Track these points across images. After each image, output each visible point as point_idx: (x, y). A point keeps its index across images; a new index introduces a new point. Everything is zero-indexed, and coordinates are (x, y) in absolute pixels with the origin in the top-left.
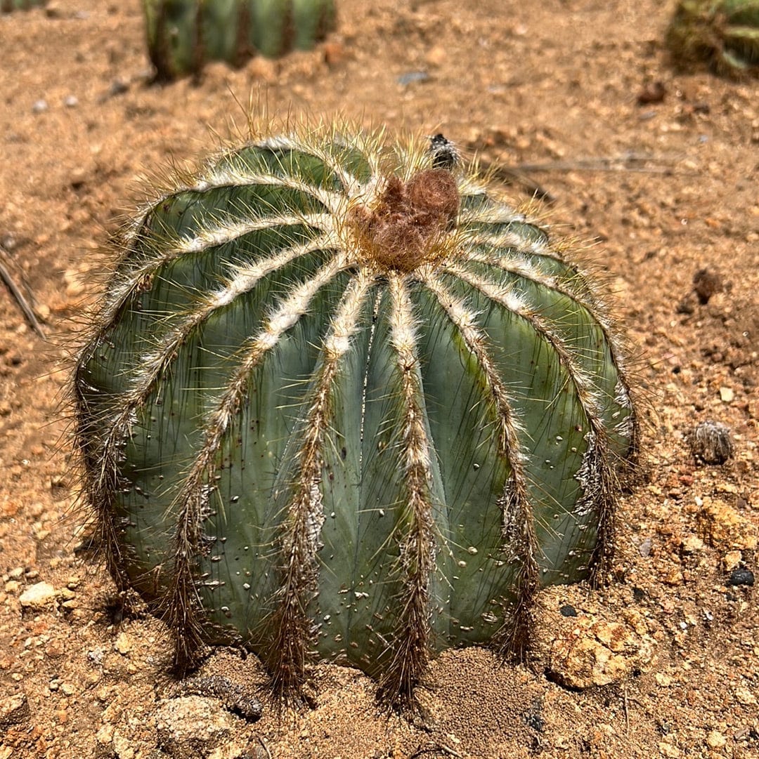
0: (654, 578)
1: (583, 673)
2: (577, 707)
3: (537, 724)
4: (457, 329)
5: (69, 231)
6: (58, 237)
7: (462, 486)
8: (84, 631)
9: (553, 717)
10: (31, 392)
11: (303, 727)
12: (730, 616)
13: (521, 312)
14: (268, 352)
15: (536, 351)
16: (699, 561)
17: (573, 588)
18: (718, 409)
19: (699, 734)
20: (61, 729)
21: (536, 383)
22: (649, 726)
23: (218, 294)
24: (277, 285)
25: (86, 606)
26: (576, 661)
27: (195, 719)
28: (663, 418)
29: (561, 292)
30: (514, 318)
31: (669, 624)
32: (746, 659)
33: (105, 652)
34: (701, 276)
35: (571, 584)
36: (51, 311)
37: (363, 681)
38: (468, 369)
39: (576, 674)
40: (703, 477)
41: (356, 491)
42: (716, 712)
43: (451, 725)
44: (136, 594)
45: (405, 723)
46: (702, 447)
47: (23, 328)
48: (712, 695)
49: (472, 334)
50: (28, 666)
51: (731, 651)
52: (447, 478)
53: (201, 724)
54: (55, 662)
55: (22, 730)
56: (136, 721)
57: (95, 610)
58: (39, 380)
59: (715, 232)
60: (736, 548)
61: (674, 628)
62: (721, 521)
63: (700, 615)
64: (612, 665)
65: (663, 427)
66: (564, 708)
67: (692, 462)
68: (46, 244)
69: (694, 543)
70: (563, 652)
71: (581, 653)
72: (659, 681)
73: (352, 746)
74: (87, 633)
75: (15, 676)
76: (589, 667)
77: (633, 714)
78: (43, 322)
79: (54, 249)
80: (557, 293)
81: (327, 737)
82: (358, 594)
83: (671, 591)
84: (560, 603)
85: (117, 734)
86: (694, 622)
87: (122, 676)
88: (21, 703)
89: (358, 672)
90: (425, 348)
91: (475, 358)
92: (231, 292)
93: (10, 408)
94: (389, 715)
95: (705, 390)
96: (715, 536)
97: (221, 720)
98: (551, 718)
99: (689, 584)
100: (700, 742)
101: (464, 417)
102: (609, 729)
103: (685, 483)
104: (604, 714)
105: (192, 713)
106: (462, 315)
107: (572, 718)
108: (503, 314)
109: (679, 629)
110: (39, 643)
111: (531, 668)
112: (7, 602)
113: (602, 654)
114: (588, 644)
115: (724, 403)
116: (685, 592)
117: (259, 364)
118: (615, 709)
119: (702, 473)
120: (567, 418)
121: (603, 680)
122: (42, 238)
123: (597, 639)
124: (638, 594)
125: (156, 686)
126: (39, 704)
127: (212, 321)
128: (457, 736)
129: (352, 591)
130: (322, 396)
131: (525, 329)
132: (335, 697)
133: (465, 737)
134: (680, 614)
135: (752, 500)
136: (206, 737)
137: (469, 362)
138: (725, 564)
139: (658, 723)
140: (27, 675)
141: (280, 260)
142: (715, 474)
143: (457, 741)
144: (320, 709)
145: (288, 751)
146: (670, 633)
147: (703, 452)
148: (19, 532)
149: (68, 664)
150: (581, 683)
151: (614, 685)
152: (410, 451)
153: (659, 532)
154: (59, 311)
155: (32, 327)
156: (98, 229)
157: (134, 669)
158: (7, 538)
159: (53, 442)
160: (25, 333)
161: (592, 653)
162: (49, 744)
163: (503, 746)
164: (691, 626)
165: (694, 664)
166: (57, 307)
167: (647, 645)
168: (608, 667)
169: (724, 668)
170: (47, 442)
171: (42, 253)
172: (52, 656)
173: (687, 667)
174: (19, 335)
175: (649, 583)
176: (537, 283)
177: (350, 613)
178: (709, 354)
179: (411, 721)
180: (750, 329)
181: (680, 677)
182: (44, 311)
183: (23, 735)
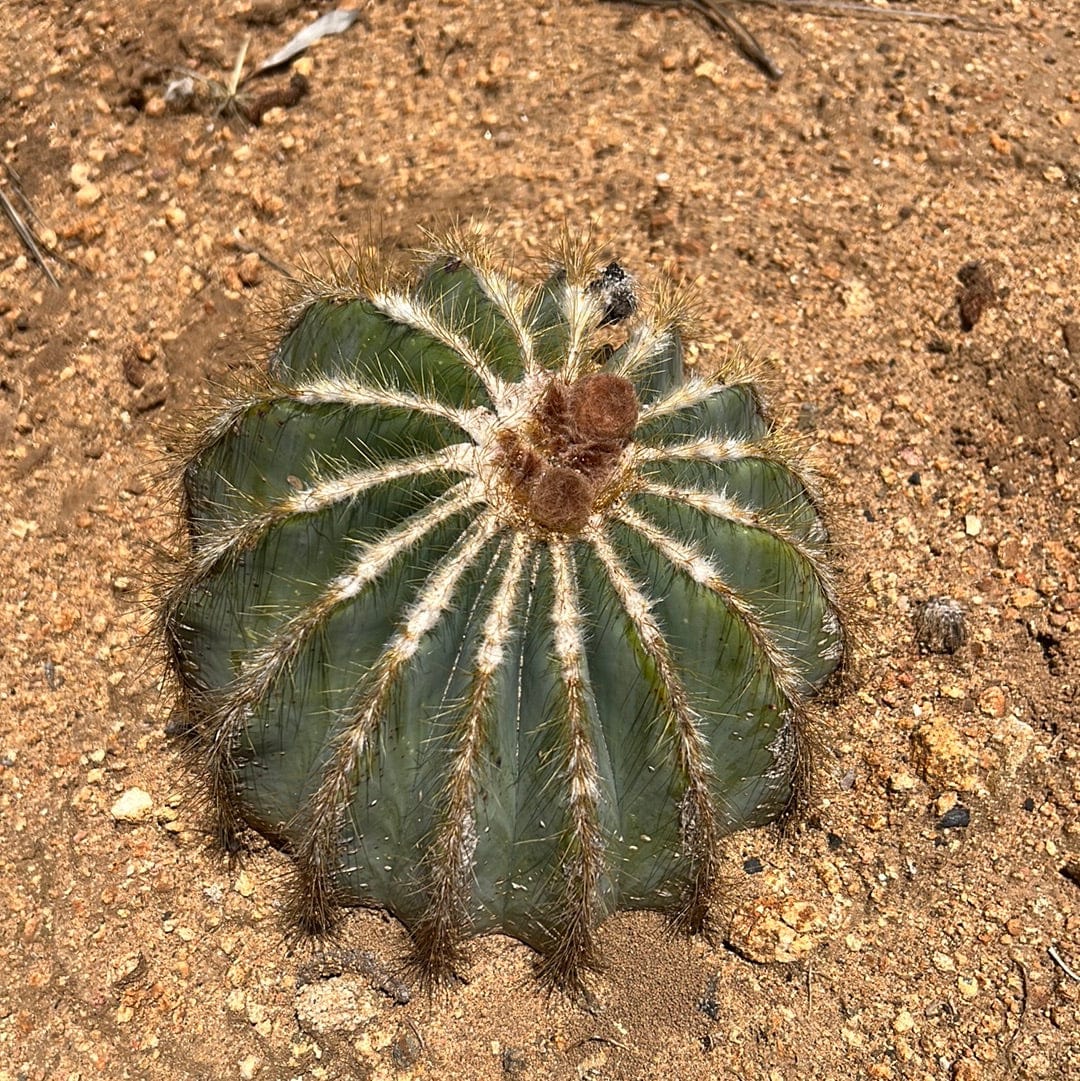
0: (854, 819)
1: (764, 950)
2: (756, 982)
3: (712, 1010)
4: (631, 624)
5: (62, 77)
6: (48, 89)
7: (634, 782)
8: (194, 856)
9: (729, 999)
10: (55, 396)
11: (456, 1005)
12: (937, 863)
13: (709, 585)
14: (407, 663)
15: (725, 630)
16: (908, 800)
17: (760, 833)
18: (958, 549)
19: (886, 1012)
20: (184, 984)
21: (725, 659)
22: (833, 1005)
23: (343, 581)
24: (414, 570)
25: (192, 826)
26: (759, 941)
27: (340, 1010)
28: (886, 587)
29: (760, 530)
30: (700, 591)
31: (866, 874)
32: (951, 907)
33: (223, 890)
34: (969, 274)
35: (758, 827)
36: (59, 236)
37: (521, 950)
38: (645, 672)
39: (756, 950)
40: (927, 670)
41: (513, 791)
42: (908, 979)
43: (618, 1012)
44: (255, 833)
45: (567, 1000)
46: (929, 635)
47: (21, 262)
48: (906, 958)
49: (649, 633)
50: (135, 902)
51: (935, 897)
52: (617, 768)
53: (346, 1016)
54: (164, 896)
55: (141, 988)
56: (269, 982)
57: (206, 833)
58: (63, 377)
59: (1001, 162)
60: (952, 789)
61: (871, 880)
62: (939, 754)
63: (903, 865)
64: (797, 946)
65: (885, 598)
66: (741, 986)
67: (916, 650)
68: (33, 100)
69: (904, 781)
70: (744, 929)
71: (762, 933)
72: (850, 944)
73: (511, 1028)
74: (198, 861)
75: (121, 912)
76: (771, 945)
77: (817, 989)
78: (50, 254)
79: (45, 108)
80: (756, 532)
81: (482, 1016)
82: (515, 886)
83: (871, 836)
84: (745, 855)
85: (249, 998)
86: (895, 875)
87: (245, 921)
88: (137, 961)
89: (515, 942)
90: (595, 648)
91: (652, 661)
92: (359, 579)
93: (29, 425)
94: (550, 990)
95: (947, 514)
96: (930, 771)
97: (367, 1006)
98: (728, 1000)
99: (894, 828)
100: (886, 1024)
101: (638, 717)
102: (789, 1014)
103: (903, 684)
104: (786, 992)
105: (336, 1006)
106: (637, 605)
107: (751, 1001)
108: (687, 584)
109: (877, 880)
110: (143, 870)
111: (708, 937)
112: (93, 798)
113: (786, 937)
114: (771, 924)
115: (969, 537)
116: (889, 836)
117: (396, 680)
118: (798, 984)
119: (927, 663)
120: (760, 697)
121: (787, 958)
122: (26, 91)
123: (782, 920)
124: (834, 841)
125: (287, 937)
126: (154, 949)
127: (337, 615)
128: (624, 1026)
129: (509, 881)
130: (473, 722)
131: (714, 605)
132: (490, 968)
133: (634, 1026)
134: (880, 864)
135: (982, 702)
136: (352, 1028)
137: (645, 665)
138: (938, 808)
139: (841, 1002)
140: (134, 910)
141: (417, 530)
142: (941, 666)
143: (624, 1032)
144: (475, 984)
145: (441, 1032)
146: (867, 885)
147: (930, 641)
148: (81, 654)
149: (182, 899)
150: (761, 959)
151: (799, 963)
152: (576, 781)
153: (865, 759)
154: (69, 238)
155: (34, 260)
156: (106, 73)
157: (260, 916)
158: (67, 663)
159: (102, 507)
160: (27, 270)
161: (776, 933)
162: (174, 1005)
163: (674, 1039)
164: (890, 879)
165: (891, 920)
166: (66, 230)
167: (839, 909)
168: (791, 945)
169: (924, 921)
170: (95, 507)
171: (29, 119)
172: (162, 890)
173: (882, 922)
174: (17, 273)
175: (849, 827)
176: (731, 522)
177: (507, 898)
178: (962, 440)
179: (574, 1000)
180: (1021, 393)
181: (873, 939)
182: (48, 236)
183: (142, 994)
